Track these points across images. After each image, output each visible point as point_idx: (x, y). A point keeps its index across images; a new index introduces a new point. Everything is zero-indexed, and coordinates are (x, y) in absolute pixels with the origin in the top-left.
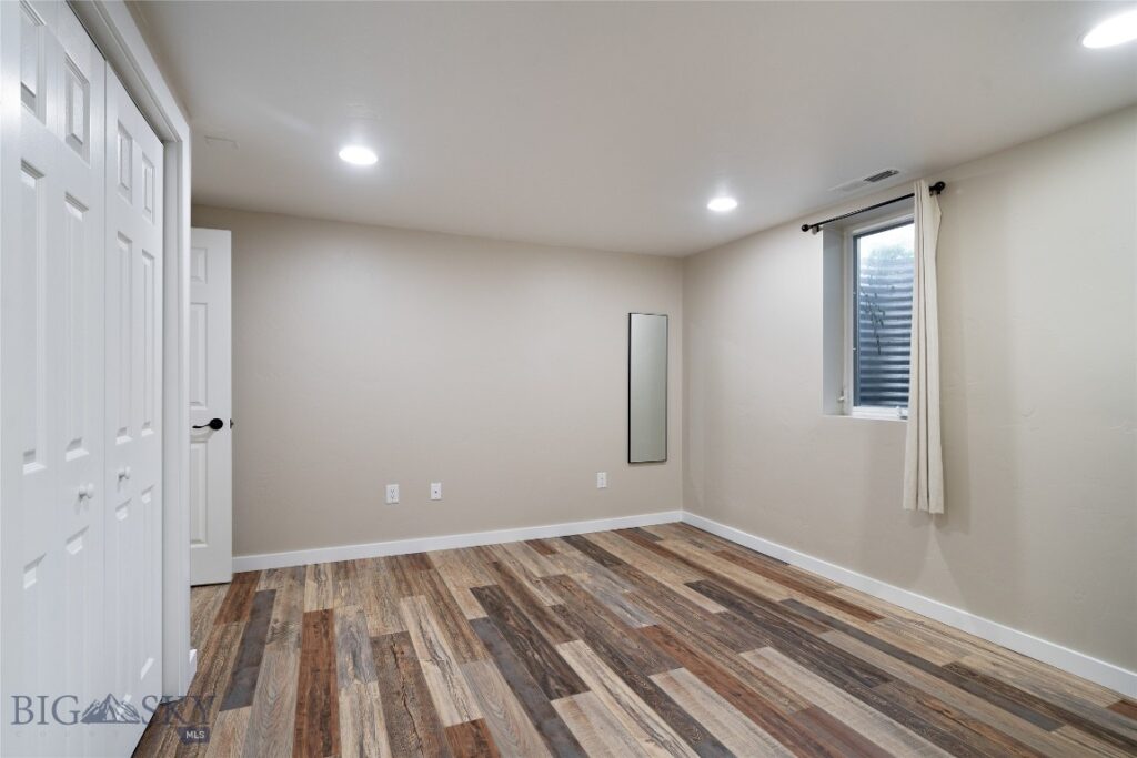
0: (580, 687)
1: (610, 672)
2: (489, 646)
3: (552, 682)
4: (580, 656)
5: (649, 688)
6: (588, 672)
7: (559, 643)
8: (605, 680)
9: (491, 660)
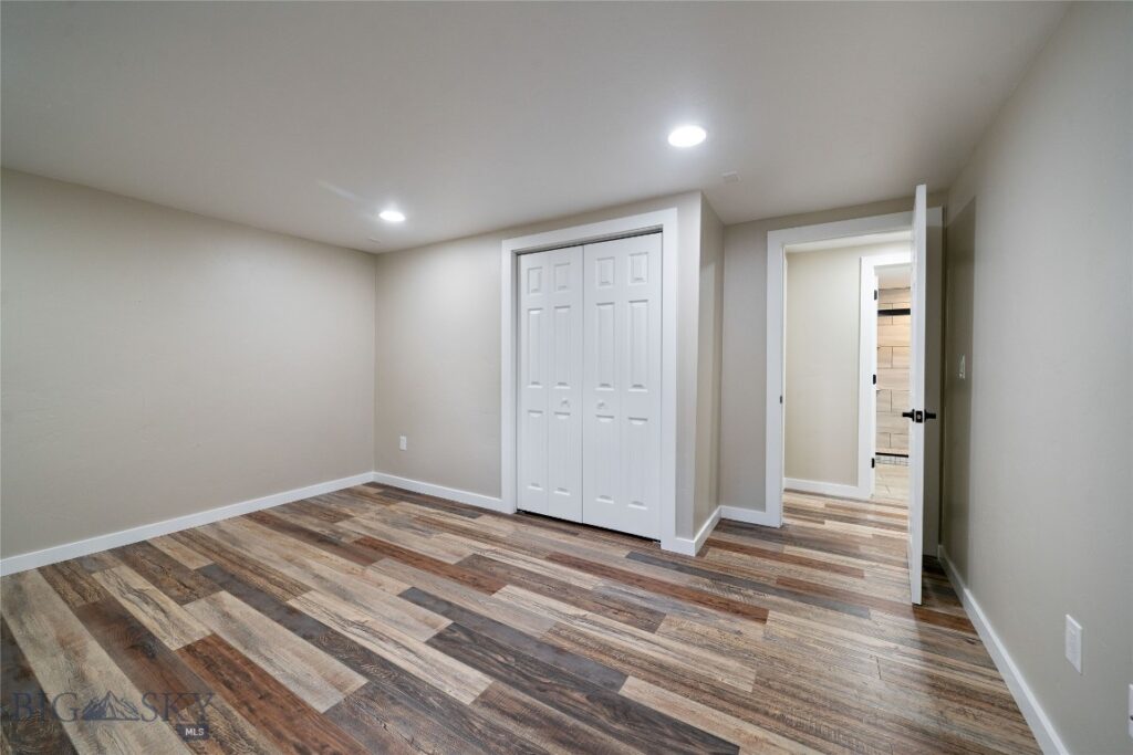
0: (435, 642)
1: (413, 670)
2: (560, 651)
3: (464, 637)
4: (456, 678)
5: (366, 667)
6: (436, 661)
7: (490, 686)
8: (415, 659)
9: (538, 637)
